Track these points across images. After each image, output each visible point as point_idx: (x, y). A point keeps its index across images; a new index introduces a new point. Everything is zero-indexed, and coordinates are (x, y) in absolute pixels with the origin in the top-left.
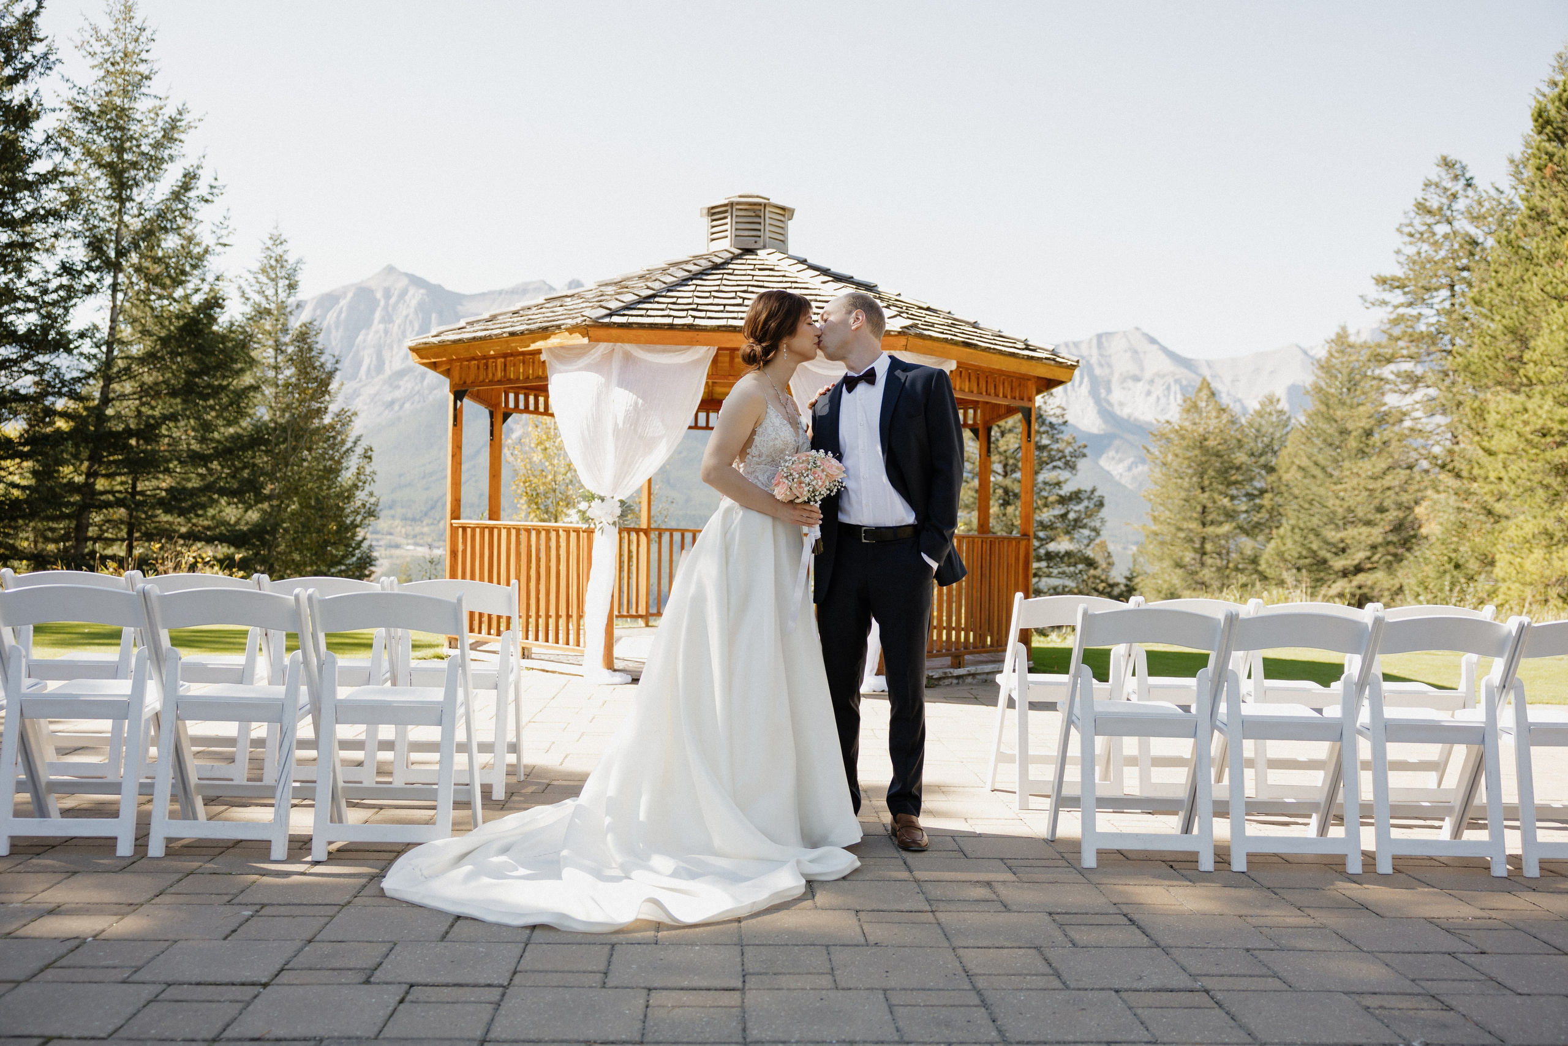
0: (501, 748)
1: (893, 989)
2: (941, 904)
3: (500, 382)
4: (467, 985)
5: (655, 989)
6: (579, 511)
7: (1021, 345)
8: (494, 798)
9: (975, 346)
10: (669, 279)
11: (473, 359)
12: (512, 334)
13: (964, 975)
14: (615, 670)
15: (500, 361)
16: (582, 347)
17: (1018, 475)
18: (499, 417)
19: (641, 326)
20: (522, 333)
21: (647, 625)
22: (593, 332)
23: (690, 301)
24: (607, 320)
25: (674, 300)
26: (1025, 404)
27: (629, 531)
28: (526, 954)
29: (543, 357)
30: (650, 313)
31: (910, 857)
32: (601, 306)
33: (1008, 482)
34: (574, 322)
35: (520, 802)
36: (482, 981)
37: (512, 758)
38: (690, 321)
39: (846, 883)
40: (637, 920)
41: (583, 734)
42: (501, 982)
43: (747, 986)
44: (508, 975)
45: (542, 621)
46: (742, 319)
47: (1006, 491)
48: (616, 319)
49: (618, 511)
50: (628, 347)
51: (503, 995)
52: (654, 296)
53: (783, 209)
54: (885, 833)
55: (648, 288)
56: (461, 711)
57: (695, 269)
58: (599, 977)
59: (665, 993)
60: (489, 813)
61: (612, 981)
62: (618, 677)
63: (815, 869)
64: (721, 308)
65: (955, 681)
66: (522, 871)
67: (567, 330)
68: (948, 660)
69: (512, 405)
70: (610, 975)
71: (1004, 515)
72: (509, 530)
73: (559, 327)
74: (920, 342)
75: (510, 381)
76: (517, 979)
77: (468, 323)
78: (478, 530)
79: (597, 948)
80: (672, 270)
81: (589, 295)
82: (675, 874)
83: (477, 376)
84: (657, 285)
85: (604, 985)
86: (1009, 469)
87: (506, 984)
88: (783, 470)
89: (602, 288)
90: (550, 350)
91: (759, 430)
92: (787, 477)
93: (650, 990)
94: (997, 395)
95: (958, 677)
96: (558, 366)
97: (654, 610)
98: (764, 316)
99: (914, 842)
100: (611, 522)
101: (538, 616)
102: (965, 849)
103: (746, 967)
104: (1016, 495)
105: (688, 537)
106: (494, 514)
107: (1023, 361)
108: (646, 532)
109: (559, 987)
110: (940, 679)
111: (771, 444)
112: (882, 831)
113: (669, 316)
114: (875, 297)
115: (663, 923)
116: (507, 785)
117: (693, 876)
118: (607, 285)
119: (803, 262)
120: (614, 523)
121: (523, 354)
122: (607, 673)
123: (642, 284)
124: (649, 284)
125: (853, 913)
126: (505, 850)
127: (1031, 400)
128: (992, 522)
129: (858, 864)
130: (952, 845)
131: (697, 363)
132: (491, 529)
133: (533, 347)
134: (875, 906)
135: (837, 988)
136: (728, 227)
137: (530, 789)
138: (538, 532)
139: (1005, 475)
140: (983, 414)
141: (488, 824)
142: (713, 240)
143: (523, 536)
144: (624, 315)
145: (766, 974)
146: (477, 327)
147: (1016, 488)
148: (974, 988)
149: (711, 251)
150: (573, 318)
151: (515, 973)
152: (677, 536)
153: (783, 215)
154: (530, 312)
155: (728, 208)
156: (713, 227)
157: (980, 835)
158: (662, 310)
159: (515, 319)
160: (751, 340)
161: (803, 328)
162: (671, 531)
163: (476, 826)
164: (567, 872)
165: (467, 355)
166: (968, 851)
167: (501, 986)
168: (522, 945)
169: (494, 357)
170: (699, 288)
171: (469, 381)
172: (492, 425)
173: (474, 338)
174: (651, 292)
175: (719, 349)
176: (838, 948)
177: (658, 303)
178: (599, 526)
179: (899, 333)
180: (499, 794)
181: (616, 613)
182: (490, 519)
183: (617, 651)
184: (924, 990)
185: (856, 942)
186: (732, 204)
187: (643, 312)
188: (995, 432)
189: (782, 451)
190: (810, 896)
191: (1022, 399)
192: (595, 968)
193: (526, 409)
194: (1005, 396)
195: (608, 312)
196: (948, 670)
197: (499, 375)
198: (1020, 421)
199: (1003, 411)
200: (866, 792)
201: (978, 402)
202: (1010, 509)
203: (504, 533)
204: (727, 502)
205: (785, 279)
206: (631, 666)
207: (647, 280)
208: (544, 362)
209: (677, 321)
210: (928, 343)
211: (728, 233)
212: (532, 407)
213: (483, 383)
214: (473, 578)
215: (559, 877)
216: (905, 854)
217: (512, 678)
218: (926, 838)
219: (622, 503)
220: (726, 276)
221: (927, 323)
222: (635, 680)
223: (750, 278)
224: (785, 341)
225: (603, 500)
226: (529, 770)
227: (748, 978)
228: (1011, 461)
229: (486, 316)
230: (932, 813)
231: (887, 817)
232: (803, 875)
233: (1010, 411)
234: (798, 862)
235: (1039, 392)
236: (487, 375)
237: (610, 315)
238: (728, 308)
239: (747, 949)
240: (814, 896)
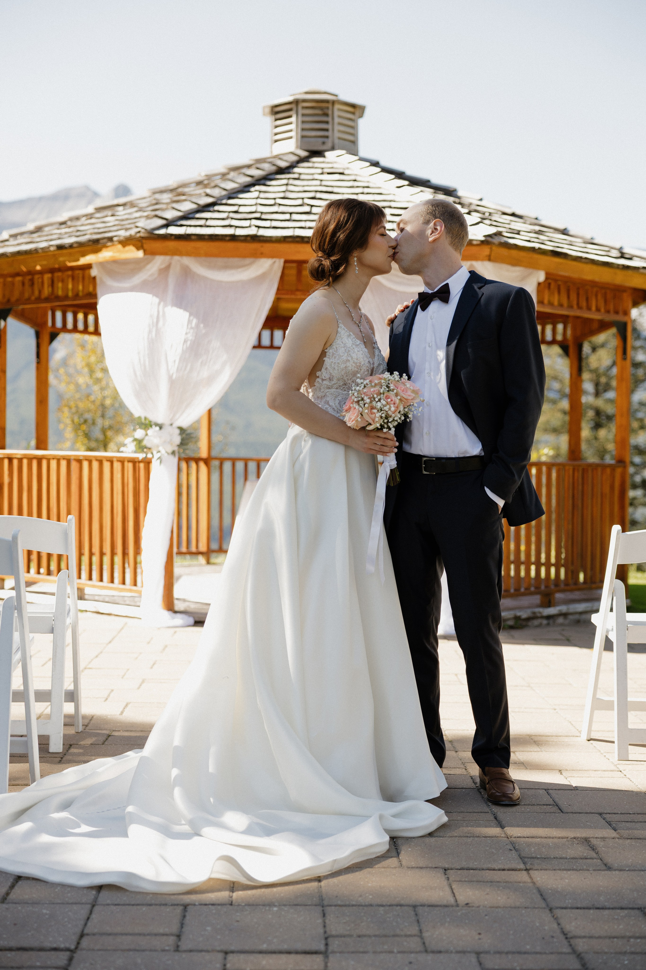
0: (58, 696)
1: (487, 952)
2: (536, 861)
3: (47, 300)
4: (31, 949)
5: (232, 952)
6: (135, 440)
7: (615, 253)
8: (51, 750)
9: (565, 256)
10: (230, 186)
11: (18, 274)
12: (60, 247)
13: (562, 937)
14: (176, 612)
15: (47, 276)
16: (137, 261)
17: (611, 395)
18: (46, 337)
19: (201, 237)
20: (71, 246)
21: (208, 563)
22: (148, 245)
23: (253, 209)
24: (162, 231)
25: (235, 208)
26: (620, 318)
27: (188, 460)
28: (93, 916)
29: (94, 272)
30: (209, 223)
31: (500, 811)
32: (156, 216)
33: (600, 403)
34: (127, 234)
35: (79, 754)
36: (47, 945)
37: (69, 708)
38: (253, 231)
39: (432, 840)
40: (210, 879)
41: (143, 681)
42: (67, 945)
43: (330, 948)
44: (75, 938)
45: (95, 559)
46: (310, 228)
47: (598, 412)
48: (173, 230)
49: (177, 440)
50: (187, 261)
51: (71, 959)
52: (214, 204)
53: (353, 106)
54: (473, 786)
55: (207, 195)
56: (17, 657)
57: (257, 173)
58: (172, 940)
59: (242, 956)
60: (47, 766)
61: (185, 944)
62: (179, 620)
63: (398, 824)
64: (287, 216)
65: (545, 622)
66: (85, 828)
67: (120, 242)
68: (537, 599)
69: (59, 324)
70: (183, 938)
71: (596, 438)
72: (58, 460)
73: (110, 239)
74: (504, 251)
75: (58, 298)
76: (85, 942)
77: (11, 236)
78: (25, 462)
79: (168, 909)
80: (232, 175)
81: (143, 204)
82: (249, 831)
83: (22, 293)
84: (217, 192)
85: (177, 949)
86: (601, 388)
87: (73, 947)
88: (354, 395)
89: (157, 196)
90: (102, 265)
91: (330, 351)
92: (358, 402)
93: (226, 953)
94: (589, 308)
95: (549, 617)
96: (110, 282)
97: (215, 546)
98: (332, 227)
99: (505, 795)
100: (170, 450)
101: (91, 554)
102: (560, 803)
103: (328, 929)
104: (610, 418)
105: (252, 466)
106: (41, 444)
107: (618, 272)
108: (207, 461)
109: (129, 950)
110: (528, 619)
111: (343, 366)
112: (470, 784)
113: (231, 226)
114: (455, 202)
115: (238, 883)
116: (65, 736)
117: (268, 832)
118: (162, 192)
119: (375, 164)
120: (173, 453)
121: (72, 268)
122: (167, 614)
123: (200, 191)
124: (208, 191)
125: (442, 871)
126: (66, 806)
127: (626, 313)
128: (584, 446)
129: (445, 819)
130: (546, 799)
131: (262, 278)
132: (39, 460)
133: (83, 261)
134: (464, 864)
135: (426, 951)
136: (293, 127)
137: (88, 741)
138: (90, 462)
139: (597, 394)
140: (574, 329)
141: (47, 779)
142: (276, 141)
143: (74, 466)
144: (181, 226)
145: (350, 936)
146: (20, 240)
147: (610, 410)
148: (574, 951)
149: (275, 153)
150: (127, 229)
151: (82, 935)
152: (240, 466)
153: (353, 113)
154: (79, 223)
155: (293, 106)
156: (276, 127)
157: (576, 788)
158: (223, 219)
159: (63, 231)
160: (320, 254)
161: (375, 239)
162: (234, 461)
163: (34, 780)
164: (134, 829)
165: (11, 270)
166: (563, 804)
167: (68, 950)
168: (89, 906)
169: (41, 273)
170: (262, 195)
171: (13, 299)
172: (38, 346)
173: (19, 253)
174: (210, 200)
175: (286, 262)
176: (426, 909)
177: (219, 211)
178: (157, 456)
179: (482, 242)
180: (56, 746)
181: (175, 550)
182: (38, 448)
183: (178, 591)
184: (519, 953)
185: (445, 903)
186: (297, 102)
187: (202, 222)
188: (586, 348)
189: (354, 374)
190: (394, 853)
191: (617, 312)
192: (167, 930)
193: (75, 329)
194: (598, 310)
195: (163, 222)
196: (537, 610)
197: (46, 291)
198: (614, 335)
199: (595, 326)
200: (451, 742)
201: (567, 317)
202: (602, 433)
203: (53, 464)
204: (295, 430)
205: (356, 184)
206: (192, 607)
207: (206, 186)
208: (94, 278)
209: (239, 232)
210: (514, 252)
211: (292, 134)
212: (81, 326)
213: (28, 301)
214: (20, 513)
215: (125, 834)
216: (496, 809)
217: (69, 621)
218: (517, 792)
219: (182, 430)
220: (291, 182)
221: (512, 231)
222: (199, 623)
223: (318, 183)
224: (355, 254)
225: (161, 428)
226: (86, 722)
227: (330, 940)
228: (603, 380)
229: (31, 227)
230: (524, 765)
231: (475, 770)
232: (387, 831)
233: (603, 326)
234: (381, 817)
235: (636, 304)
236: (33, 292)
237: (166, 226)
238: (295, 217)
239: (328, 910)
240: (398, 854)
